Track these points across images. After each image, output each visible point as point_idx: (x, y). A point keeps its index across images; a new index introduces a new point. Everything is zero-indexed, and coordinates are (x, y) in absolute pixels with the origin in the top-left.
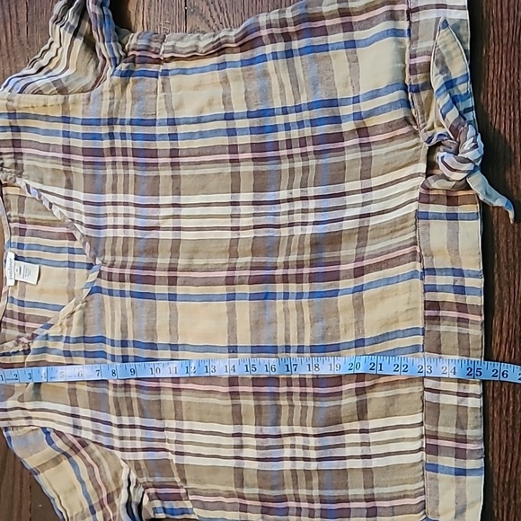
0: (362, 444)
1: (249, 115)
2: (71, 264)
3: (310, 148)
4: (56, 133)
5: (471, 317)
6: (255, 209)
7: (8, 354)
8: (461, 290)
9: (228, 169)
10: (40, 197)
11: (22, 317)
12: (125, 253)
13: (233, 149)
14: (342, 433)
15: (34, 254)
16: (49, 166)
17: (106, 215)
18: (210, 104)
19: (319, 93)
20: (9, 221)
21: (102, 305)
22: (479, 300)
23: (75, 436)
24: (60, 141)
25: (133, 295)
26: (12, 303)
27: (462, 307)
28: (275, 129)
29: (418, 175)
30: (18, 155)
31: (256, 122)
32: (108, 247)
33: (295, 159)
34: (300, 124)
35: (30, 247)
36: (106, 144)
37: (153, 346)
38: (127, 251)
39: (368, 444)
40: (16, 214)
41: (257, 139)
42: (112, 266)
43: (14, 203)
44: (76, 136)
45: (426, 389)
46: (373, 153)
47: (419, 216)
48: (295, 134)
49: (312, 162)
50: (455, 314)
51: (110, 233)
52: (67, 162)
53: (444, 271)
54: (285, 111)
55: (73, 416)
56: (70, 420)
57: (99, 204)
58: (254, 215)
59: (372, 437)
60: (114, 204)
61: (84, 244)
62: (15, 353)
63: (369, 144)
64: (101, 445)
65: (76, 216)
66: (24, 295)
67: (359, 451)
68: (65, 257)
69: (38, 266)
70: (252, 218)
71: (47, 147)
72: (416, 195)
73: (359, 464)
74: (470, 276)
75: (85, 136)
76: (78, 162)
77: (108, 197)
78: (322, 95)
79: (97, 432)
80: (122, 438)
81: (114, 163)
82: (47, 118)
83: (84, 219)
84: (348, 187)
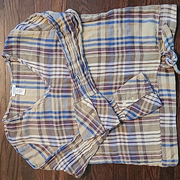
0: (142, 138)
1: (106, 39)
2: (38, 88)
3: (124, 50)
4: (35, 44)
5: (172, 102)
6: (106, 68)
7: (15, 120)
8: (170, 95)
9: (97, 56)
10: (27, 65)
11: (18, 107)
12: (59, 83)
13: (99, 49)
14: (135, 135)
15: (23, 85)
16: (32, 54)
17: (52, 71)
18: (93, 36)
19: (129, 34)
20: (13, 74)
21: (51, 101)
22: (175, 98)
23: (43, 145)
24: (36, 46)
25: (62, 96)
26: (14, 102)
27: (170, 100)
28: (114, 44)
29: (158, 63)
30: (18, 51)
31: (108, 41)
32: (53, 81)
33: (119, 53)
34: (122, 43)
35: (22, 82)
36: (54, 48)
37: (70, 112)
38: (60, 83)
39: (144, 139)
40: (16, 71)
41: (108, 46)
42: (54, 88)
43: (15, 68)
44: (43, 45)
45: (160, 124)
46: (144, 54)
47: (158, 75)
48: (120, 46)
49: (125, 54)
50: (168, 102)
51: (53, 77)
52: (39, 53)
53: (165, 90)
54: (118, 39)
55: (41, 138)
56: (40, 140)
57: (50, 68)
58: (106, 69)
59: (145, 137)
60: (56, 67)
61: (44, 81)
62: (17, 120)
63: (142, 51)
64: (53, 146)
65: (41, 71)
66: (19, 99)
67: (141, 140)
68: (36, 85)
69: (25, 89)
70: (105, 70)
71: (31, 48)
72: (157, 69)
73: (141, 144)
74: (172, 91)
75: (46, 45)
76: (42, 53)
77: (54, 65)
78: (130, 35)
79: (51, 142)
80: (60, 143)
81: (56, 54)
82: (32, 38)
83: (44, 72)
84: (136, 62)
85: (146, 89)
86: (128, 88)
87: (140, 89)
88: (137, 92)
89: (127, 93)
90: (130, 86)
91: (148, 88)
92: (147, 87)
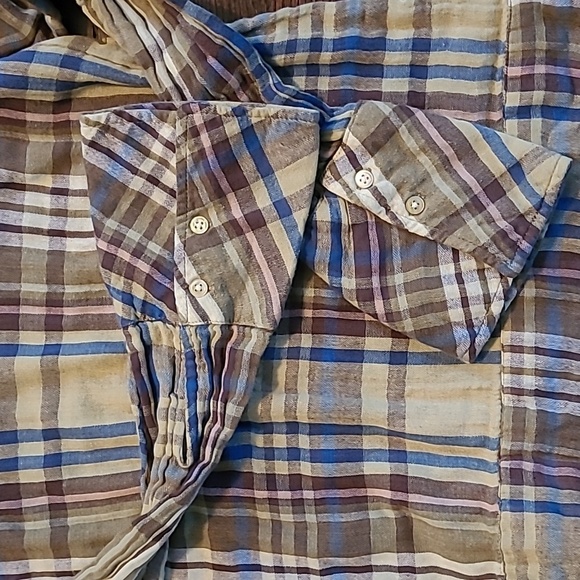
85: (503, 234)
86: (449, 152)
87: (482, 208)
88: (458, 202)
89: (423, 158)
90: (465, 151)
91: (514, 246)
92: (514, 236)
